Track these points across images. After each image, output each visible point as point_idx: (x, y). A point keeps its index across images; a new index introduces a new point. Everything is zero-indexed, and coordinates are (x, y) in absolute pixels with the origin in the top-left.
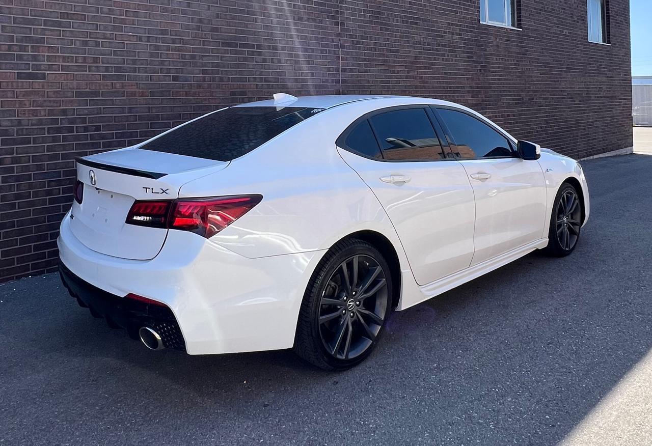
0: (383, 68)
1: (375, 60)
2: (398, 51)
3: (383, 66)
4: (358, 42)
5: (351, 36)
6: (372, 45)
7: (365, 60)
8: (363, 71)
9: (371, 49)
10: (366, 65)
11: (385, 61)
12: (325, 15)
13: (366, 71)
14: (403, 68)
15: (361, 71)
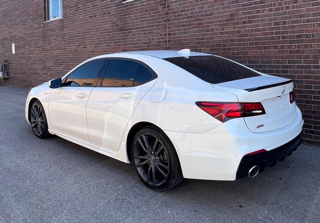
0: (198, 29)
1: (192, 24)
2: (211, 14)
3: (199, 28)
4: (179, 15)
5: (174, 12)
6: (189, 14)
7: (184, 26)
8: (183, 33)
9: (188, 18)
10: (185, 29)
11: (200, 24)
12: (158, 5)
13: (185, 33)
14: (217, 27)
15: (181, 33)
